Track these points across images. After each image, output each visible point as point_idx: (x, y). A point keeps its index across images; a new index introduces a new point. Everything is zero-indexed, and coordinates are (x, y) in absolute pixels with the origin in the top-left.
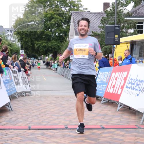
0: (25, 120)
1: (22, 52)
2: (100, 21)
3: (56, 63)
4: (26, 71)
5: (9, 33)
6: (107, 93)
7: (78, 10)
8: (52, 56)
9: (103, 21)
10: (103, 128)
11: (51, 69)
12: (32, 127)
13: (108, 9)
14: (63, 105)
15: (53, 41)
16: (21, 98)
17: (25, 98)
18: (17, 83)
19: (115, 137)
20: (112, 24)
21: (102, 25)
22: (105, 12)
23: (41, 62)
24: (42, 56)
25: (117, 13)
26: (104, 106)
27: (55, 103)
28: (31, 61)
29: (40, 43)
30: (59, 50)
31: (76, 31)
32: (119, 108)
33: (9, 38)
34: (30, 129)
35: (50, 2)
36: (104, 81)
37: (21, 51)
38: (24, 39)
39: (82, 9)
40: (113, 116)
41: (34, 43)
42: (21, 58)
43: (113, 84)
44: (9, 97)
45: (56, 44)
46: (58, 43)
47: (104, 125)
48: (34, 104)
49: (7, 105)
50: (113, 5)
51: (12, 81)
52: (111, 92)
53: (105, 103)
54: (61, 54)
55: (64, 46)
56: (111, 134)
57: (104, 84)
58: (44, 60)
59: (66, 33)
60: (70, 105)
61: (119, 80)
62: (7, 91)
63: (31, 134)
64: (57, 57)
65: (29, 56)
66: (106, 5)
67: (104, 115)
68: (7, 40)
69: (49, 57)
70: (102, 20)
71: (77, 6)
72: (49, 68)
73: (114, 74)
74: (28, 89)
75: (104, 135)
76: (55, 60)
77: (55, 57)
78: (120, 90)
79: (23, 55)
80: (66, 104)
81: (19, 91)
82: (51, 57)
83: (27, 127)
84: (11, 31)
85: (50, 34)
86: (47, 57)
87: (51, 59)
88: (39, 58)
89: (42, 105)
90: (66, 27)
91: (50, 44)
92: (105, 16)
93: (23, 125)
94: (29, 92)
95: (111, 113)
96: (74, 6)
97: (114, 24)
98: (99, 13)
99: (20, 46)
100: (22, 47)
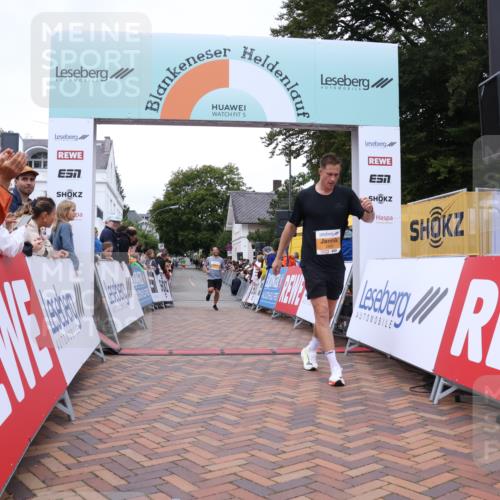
0: (164, 342)
1: (161, 246)
2: (268, 205)
4: (165, 272)
5: (144, 221)
6: (280, 304)
7: (239, 189)
8: (203, 252)
9: (273, 204)
10: (274, 353)
12: (175, 352)
13: (280, 189)
15: (205, 232)
16: (158, 311)
17: (165, 310)
18: (154, 290)
19: (291, 365)
20: (283, 208)
21: (271, 210)
22: (277, 192)
23: (187, 260)
24: (189, 251)
25: (292, 193)
26: (275, 322)
28: (172, 259)
29: (186, 234)
31: (236, 218)
32: (296, 325)
33: (144, 227)
34: (171, 354)
35: (200, 178)
36: (276, 286)
37: (159, 245)
38: (164, 228)
39: (244, 188)
40: (288, 336)
41: (178, 234)
42: (159, 254)
43: (288, 291)
44: (143, 309)
46: (212, 234)
47: (275, 349)
49: (140, 320)
50: (286, 182)
51: (147, 287)
52: (285, 302)
53: (277, 318)
56: (284, 362)
57: (277, 291)
58: (191, 257)
59: (223, 220)
61: (296, 286)
62: (140, 300)
63: (173, 362)
65: (172, 252)
66: (277, 183)
67: (276, 335)
68: (141, 230)
69: (198, 254)
70: (271, 204)
71: (237, 183)
73: (288, 277)
74: (169, 299)
75: (275, 363)
77: (206, 254)
78: (298, 300)
79: (162, 251)
81: (156, 300)
82: (201, 253)
83: (166, 352)
84: (147, 218)
85: (200, 221)
86: (196, 254)
87: (202, 257)
89: (188, 321)
90: (223, 213)
91: (200, 236)
92: (275, 197)
93: (162, 348)
94: (171, 303)
95: (284, 333)
96: (233, 184)
97: (287, 208)
98: (267, 194)
99: (158, 237)
100: (161, 239)
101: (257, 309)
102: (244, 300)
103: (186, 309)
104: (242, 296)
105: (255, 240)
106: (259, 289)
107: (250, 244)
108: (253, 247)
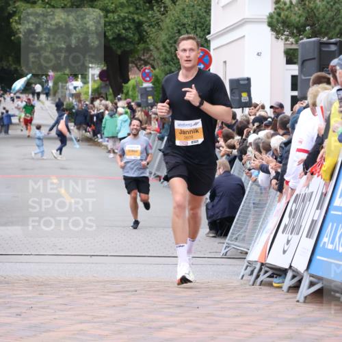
3: (120, 110)
8: (102, 75)
11: (99, 145)
14: (160, 328)
24: (51, 73)
27: (119, 321)
30: (142, 46)
41: (10, 9)
45: (125, 18)
46: (137, 9)
48: (10, 324)
54: (146, 63)
55: (163, 25)
58: (59, 95)
60: (198, 329)
64: (127, 80)
69: (85, 82)
72: (88, 140)
76: (115, 95)
77: (116, 81)
80: (175, 326)
82: (94, 81)
86: (78, 83)
88: (38, 88)
89: (49, 331)
101: (305, 290)
102: (254, 255)
103: (40, 286)
104: (250, 240)
105: (298, 31)
106: (312, 213)
107: (280, 46)
108: (291, 58)
